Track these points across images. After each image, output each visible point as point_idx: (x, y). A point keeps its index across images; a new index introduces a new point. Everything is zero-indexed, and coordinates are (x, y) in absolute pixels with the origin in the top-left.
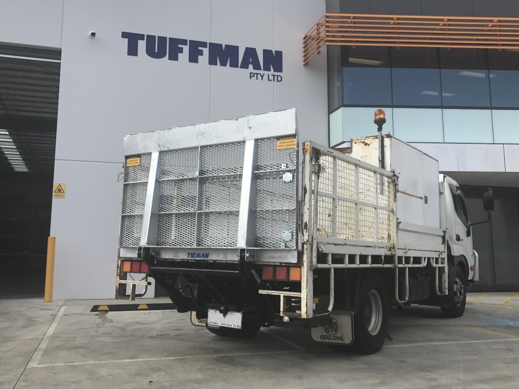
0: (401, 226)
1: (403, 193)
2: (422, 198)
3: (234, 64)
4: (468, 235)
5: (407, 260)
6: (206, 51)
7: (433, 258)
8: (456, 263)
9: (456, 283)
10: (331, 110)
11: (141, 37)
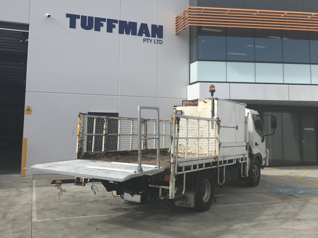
0: (221, 146)
1: (223, 127)
2: (234, 127)
3: (134, 33)
4: (263, 141)
5: (225, 162)
6: (117, 25)
7: (240, 159)
8: (255, 157)
9: (255, 168)
10: (191, 61)
11: (78, 17)
